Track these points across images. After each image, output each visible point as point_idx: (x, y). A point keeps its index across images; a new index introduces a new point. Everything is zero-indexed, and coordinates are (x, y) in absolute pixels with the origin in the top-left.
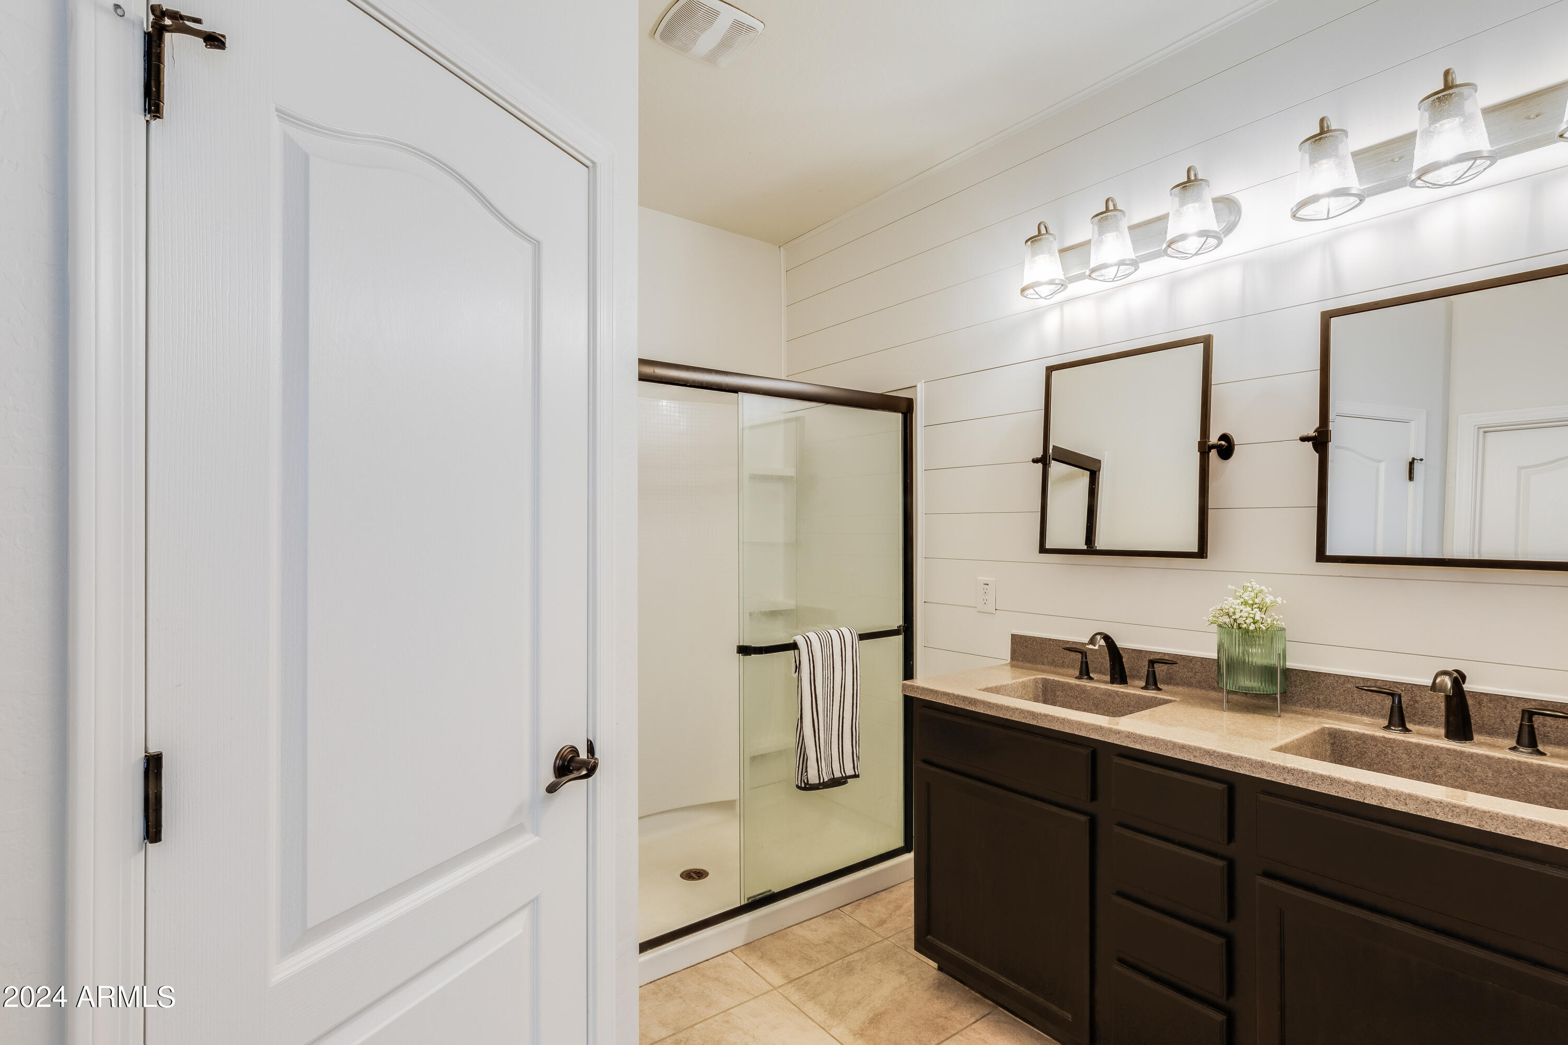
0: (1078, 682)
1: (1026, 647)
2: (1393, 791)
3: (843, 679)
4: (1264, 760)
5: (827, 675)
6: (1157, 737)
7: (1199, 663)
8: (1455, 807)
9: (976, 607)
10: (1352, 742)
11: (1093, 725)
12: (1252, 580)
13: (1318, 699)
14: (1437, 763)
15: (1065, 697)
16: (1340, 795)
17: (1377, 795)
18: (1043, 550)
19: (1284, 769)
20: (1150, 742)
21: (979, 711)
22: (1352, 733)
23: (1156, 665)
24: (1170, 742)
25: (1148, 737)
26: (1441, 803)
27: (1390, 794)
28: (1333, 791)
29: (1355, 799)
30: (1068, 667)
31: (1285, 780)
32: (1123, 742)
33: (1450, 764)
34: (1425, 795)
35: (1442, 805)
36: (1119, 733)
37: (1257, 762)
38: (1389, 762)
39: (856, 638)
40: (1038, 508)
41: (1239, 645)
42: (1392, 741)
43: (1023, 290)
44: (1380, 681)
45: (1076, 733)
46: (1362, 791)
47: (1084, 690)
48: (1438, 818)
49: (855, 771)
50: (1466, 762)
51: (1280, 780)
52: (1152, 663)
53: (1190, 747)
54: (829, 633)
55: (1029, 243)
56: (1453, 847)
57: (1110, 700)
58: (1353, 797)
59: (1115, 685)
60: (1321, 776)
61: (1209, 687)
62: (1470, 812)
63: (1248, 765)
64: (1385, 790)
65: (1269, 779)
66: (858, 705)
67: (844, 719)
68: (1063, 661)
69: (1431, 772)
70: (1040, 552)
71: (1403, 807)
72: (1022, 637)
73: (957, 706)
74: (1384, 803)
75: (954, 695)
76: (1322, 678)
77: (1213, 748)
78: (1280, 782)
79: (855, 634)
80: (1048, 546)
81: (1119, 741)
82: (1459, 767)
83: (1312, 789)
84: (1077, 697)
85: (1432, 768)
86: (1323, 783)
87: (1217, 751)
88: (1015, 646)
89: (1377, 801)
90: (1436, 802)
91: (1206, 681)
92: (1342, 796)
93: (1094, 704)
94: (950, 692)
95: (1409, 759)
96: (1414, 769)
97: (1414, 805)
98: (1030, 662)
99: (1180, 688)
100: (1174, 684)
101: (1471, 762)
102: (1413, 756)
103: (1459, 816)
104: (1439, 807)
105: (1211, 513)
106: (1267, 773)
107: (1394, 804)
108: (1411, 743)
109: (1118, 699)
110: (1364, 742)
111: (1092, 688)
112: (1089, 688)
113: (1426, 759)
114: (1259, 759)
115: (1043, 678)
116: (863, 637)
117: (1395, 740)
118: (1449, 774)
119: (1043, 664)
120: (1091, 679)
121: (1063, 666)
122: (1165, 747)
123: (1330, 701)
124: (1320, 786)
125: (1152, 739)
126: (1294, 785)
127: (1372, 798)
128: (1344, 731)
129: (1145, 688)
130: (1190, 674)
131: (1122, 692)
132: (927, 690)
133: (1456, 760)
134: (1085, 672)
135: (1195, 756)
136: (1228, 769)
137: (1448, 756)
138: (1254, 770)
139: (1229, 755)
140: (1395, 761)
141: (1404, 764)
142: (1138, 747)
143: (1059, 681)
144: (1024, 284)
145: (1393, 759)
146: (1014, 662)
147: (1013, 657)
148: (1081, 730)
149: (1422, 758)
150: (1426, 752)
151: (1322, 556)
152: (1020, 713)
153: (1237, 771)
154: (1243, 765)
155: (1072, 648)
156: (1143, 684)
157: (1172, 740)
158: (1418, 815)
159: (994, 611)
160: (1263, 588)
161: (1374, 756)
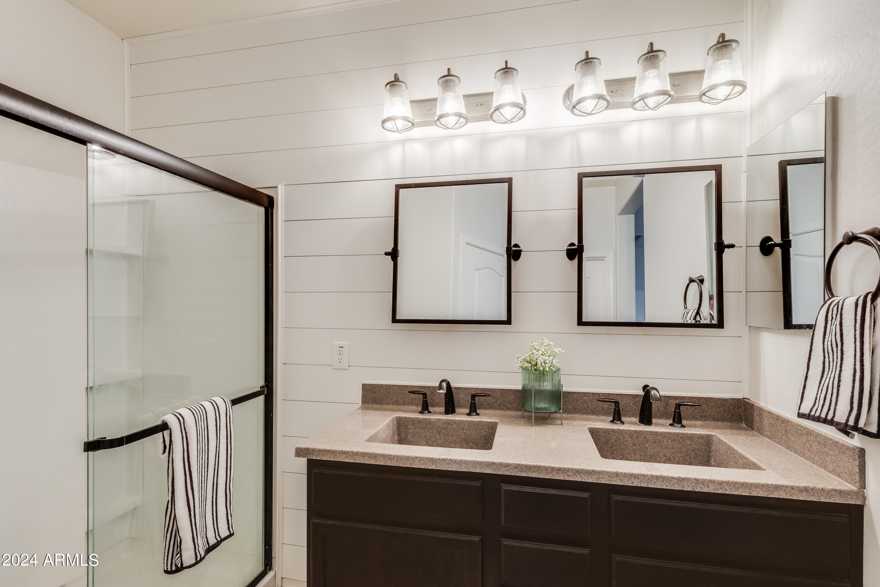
0: (421, 416)
1: (375, 392)
2: (700, 480)
3: (218, 447)
4: (618, 471)
5: (201, 448)
6: (538, 464)
7: (499, 393)
8: (736, 484)
9: (332, 365)
10: (602, 434)
11: (486, 462)
12: (544, 338)
13: (569, 408)
14: (645, 440)
15: (415, 429)
16: (669, 488)
17: (691, 484)
18: (395, 320)
19: (632, 475)
20: (533, 469)
21: (380, 464)
22: (601, 429)
23: (476, 398)
24: (549, 467)
25: (532, 466)
26: (728, 482)
27: (699, 482)
28: (664, 486)
29: (678, 489)
30: (408, 404)
31: (633, 483)
32: (512, 472)
33: (651, 440)
34: (718, 479)
35: (729, 484)
36: (508, 466)
37: (613, 473)
38: (622, 444)
39: (229, 404)
40: (391, 290)
41: (534, 380)
42: (622, 431)
43: (384, 122)
44: (601, 394)
45: (472, 470)
46: (682, 483)
47: (429, 422)
48: (727, 493)
49: (229, 531)
50: (659, 438)
51: (629, 484)
52: (473, 397)
53: (564, 469)
54: (203, 406)
55: (388, 86)
56: (735, 509)
57: (450, 427)
58: (677, 487)
59: (450, 415)
60: (656, 476)
61: (506, 408)
62: (744, 485)
63: (607, 476)
64: (696, 479)
65: (622, 484)
66: (232, 467)
67: (218, 485)
68: (404, 401)
69: (642, 446)
70: (392, 322)
71: (707, 489)
72: (370, 385)
73: (356, 462)
74: (695, 489)
75: (353, 452)
76: (571, 395)
77: (581, 468)
78: (629, 485)
79: (229, 401)
80: (398, 318)
81: (509, 472)
82: (656, 441)
83: (651, 487)
84: (424, 428)
85: (643, 444)
86: (657, 481)
87: (585, 469)
88: (366, 393)
89: (691, 488)
90: (726, 483)
91: (504, 404)
92: (670, 488)
93: (437, 431)
94: (349, 450)
95: (631, 440)
96: (634, 446)
97: (713, 486)
98: (378, 403)
99: (488, 411)
100: (484, 408)
101: (661, 437)
102: (633, 438)
103: (738, 489)
104: (727, 485)
105: (513, 294)
106: (620, 480)
107: (701, 488)
108: (632, 430)
109: (455, 426)
110: (608, 434)
111: (436, 420)
112: (433, 421)
113: (640, 439)
114: (615, 470)
115: (397, 417)
116: (235, 402)
117: (624, 430)
118: (651, 446)
119: (389, 404)
120: (430, 412)
121: (404, 404)
122: (546, 471)
123: (576, 409)
124: (656, 484)
125: (535, 467)
126: (639, 485)
127: (688, 487)
128: (598, 429)
129: (469, 414)
130: (494, 401)
131: (458, 420)
132: (324, 451)
133: (654, 437)
134: (425, 408)
135: (568, 476)
136: (593, 482)
137: (650, 436)
138: (612, 479)
139: (594, 471)
140: (625, 443)
141: (629, 444)
142: (524, 474)
143: (410, 418)
144: (384, 118)
145: (623, 442)
146: (365, 405)
147: (363, 402)
148: (476, 467)
149: (638, 439)
150: (640, 435)
151: (580, 322)
152: (420, 461)
153: (600, 482)
154: (603, 477)
155: (414, 391)
156: (467, 411)
157: (550, 465)
158: (716, 493)
159: (347, 367)
160: (551, 343)
161: (614, 441)
